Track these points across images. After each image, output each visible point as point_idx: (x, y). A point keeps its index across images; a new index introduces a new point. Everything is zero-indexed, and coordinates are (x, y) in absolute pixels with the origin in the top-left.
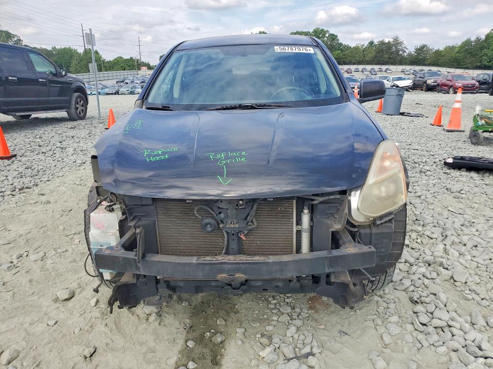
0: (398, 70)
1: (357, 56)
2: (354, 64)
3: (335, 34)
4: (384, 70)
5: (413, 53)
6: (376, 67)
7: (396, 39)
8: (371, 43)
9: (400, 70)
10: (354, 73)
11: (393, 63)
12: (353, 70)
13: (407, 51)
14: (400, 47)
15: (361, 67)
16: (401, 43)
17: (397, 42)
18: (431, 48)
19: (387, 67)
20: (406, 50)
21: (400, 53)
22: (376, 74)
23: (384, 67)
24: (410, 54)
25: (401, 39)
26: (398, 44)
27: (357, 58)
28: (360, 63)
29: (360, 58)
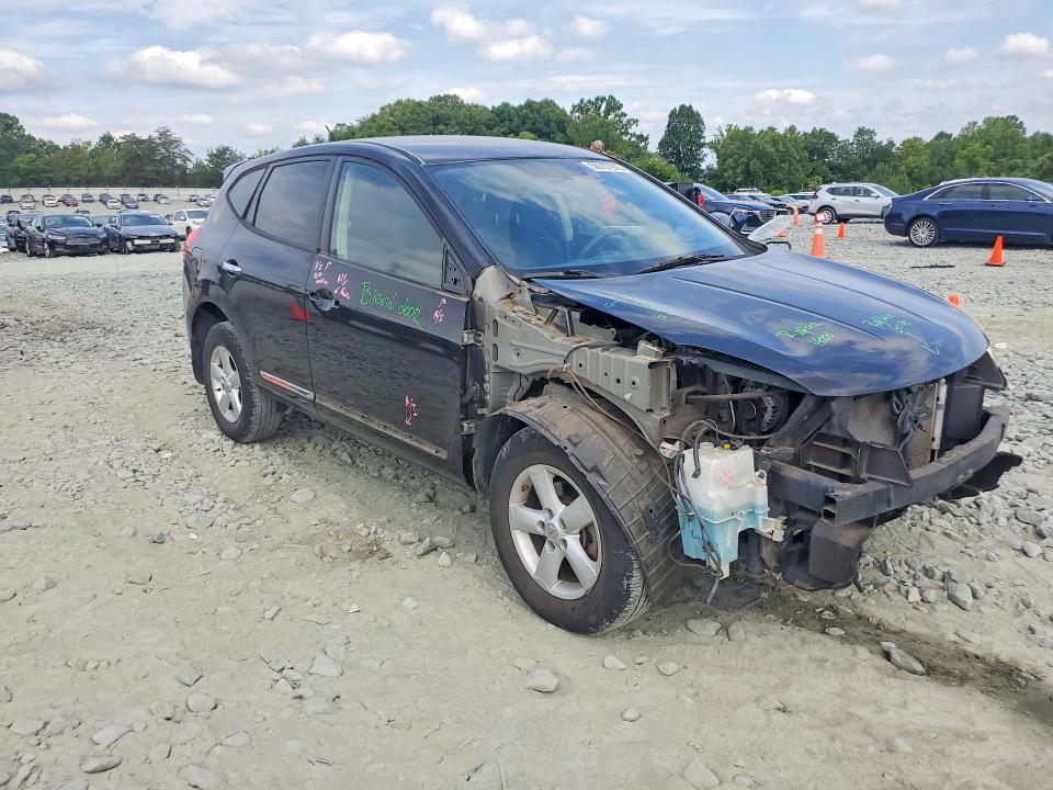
0: (182, 198)
1: (82, 166)
2: (77, 184)
3: (11, 115)
4: (151, 198)
5: (206, 163)
6: (134, 192)
7: (164, 134)
8: (107, 139)
9: (188, 198)
10: (82, 206)
11: (169, 184)
12: (79, 198)
13: (194, 160)
14: (176, 150)
15: (96, 192)
16: (177, 142)
17: (167, 140)
18: (238, 154)
19: (156, 191)
20: (191, 157)
21: (179, 161)
22: (137, 207)
23: (151, 192)
24: (199, 165)
25: (175, 133)
26: (172, 142)
27: (84, 172)
28: (91, 183)
29: (88, 171)
